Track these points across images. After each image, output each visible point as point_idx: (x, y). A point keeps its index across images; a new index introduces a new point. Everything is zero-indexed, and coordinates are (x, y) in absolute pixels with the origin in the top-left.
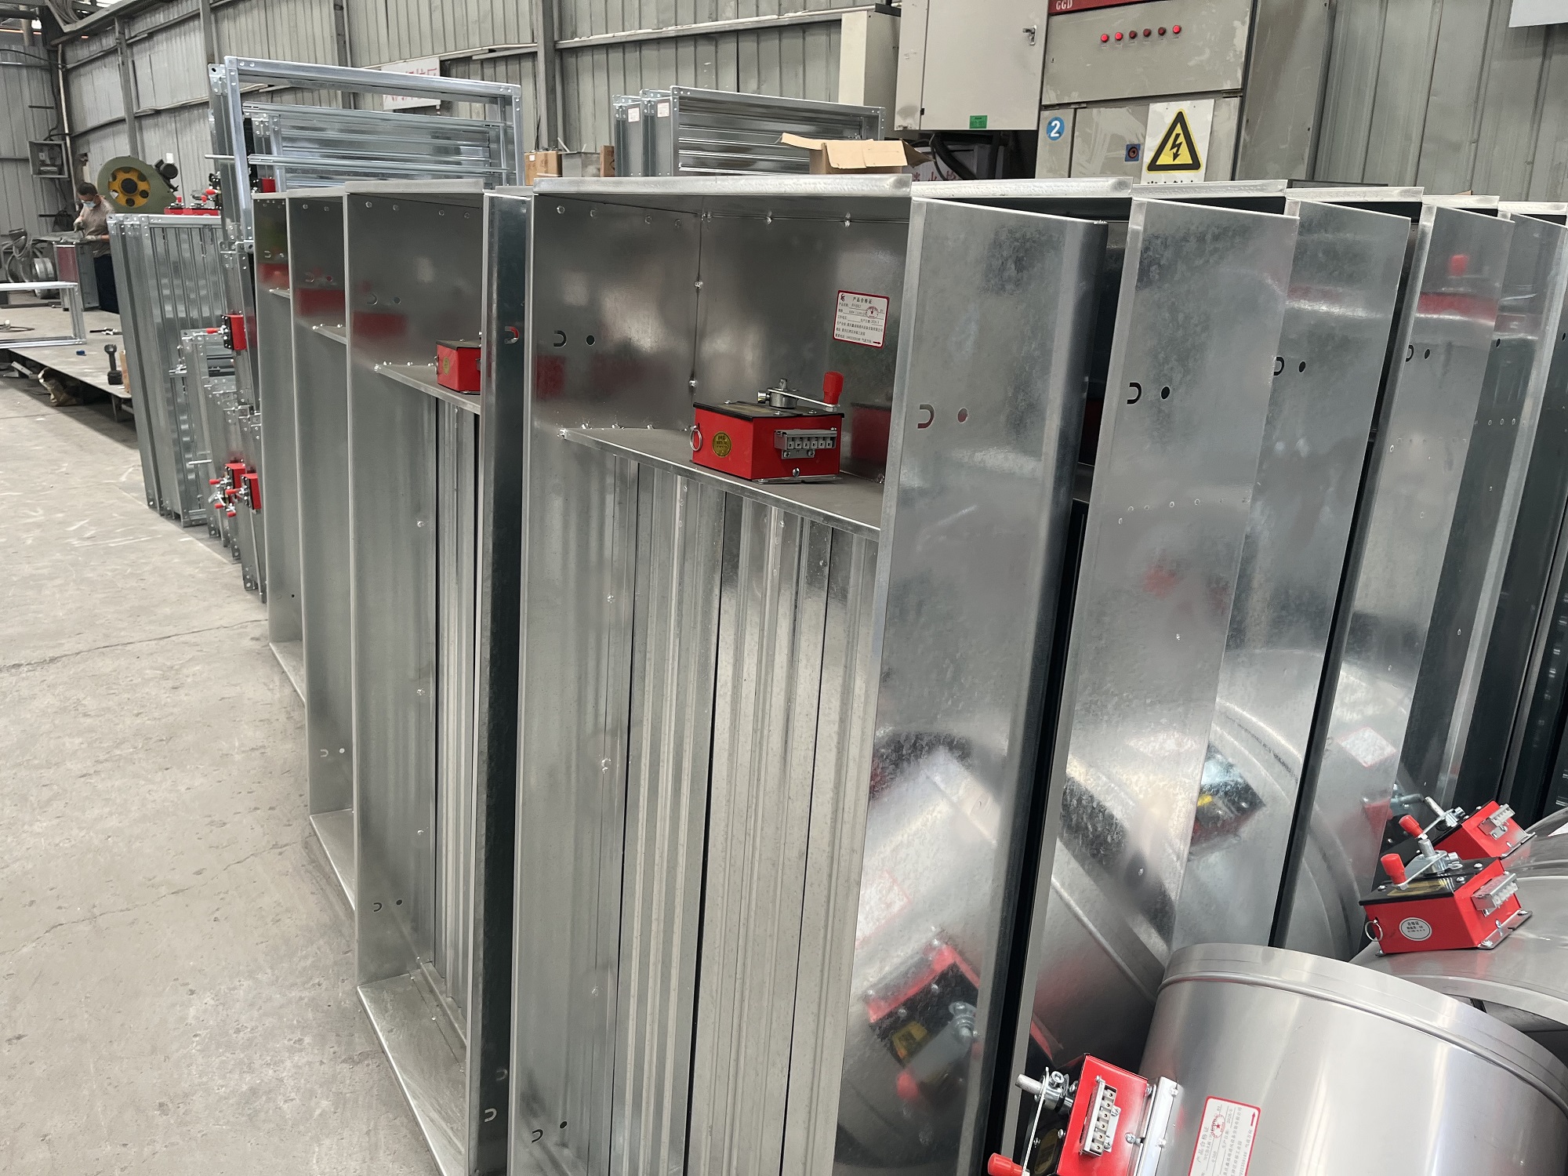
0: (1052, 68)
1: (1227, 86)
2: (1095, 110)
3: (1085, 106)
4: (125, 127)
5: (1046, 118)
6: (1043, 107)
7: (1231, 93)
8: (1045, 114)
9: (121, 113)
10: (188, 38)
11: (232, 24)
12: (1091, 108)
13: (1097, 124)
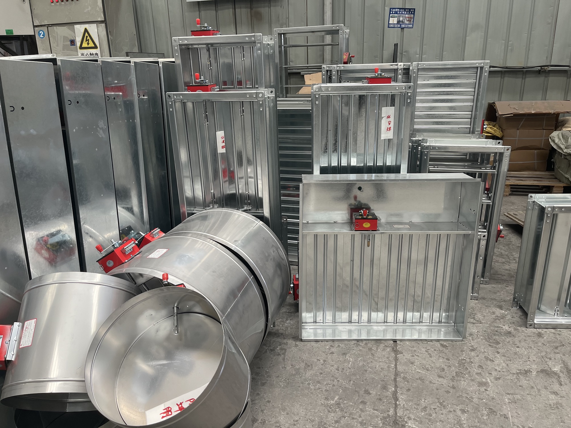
0: (35, 12)
1: (99, 19)
2: (55, 27)
3: (51, 26)
5: (37, 30)
6: (34, 27)
7: (101, 22)
8: (36, 29)
12: (53, 26)
13: (57, 33)
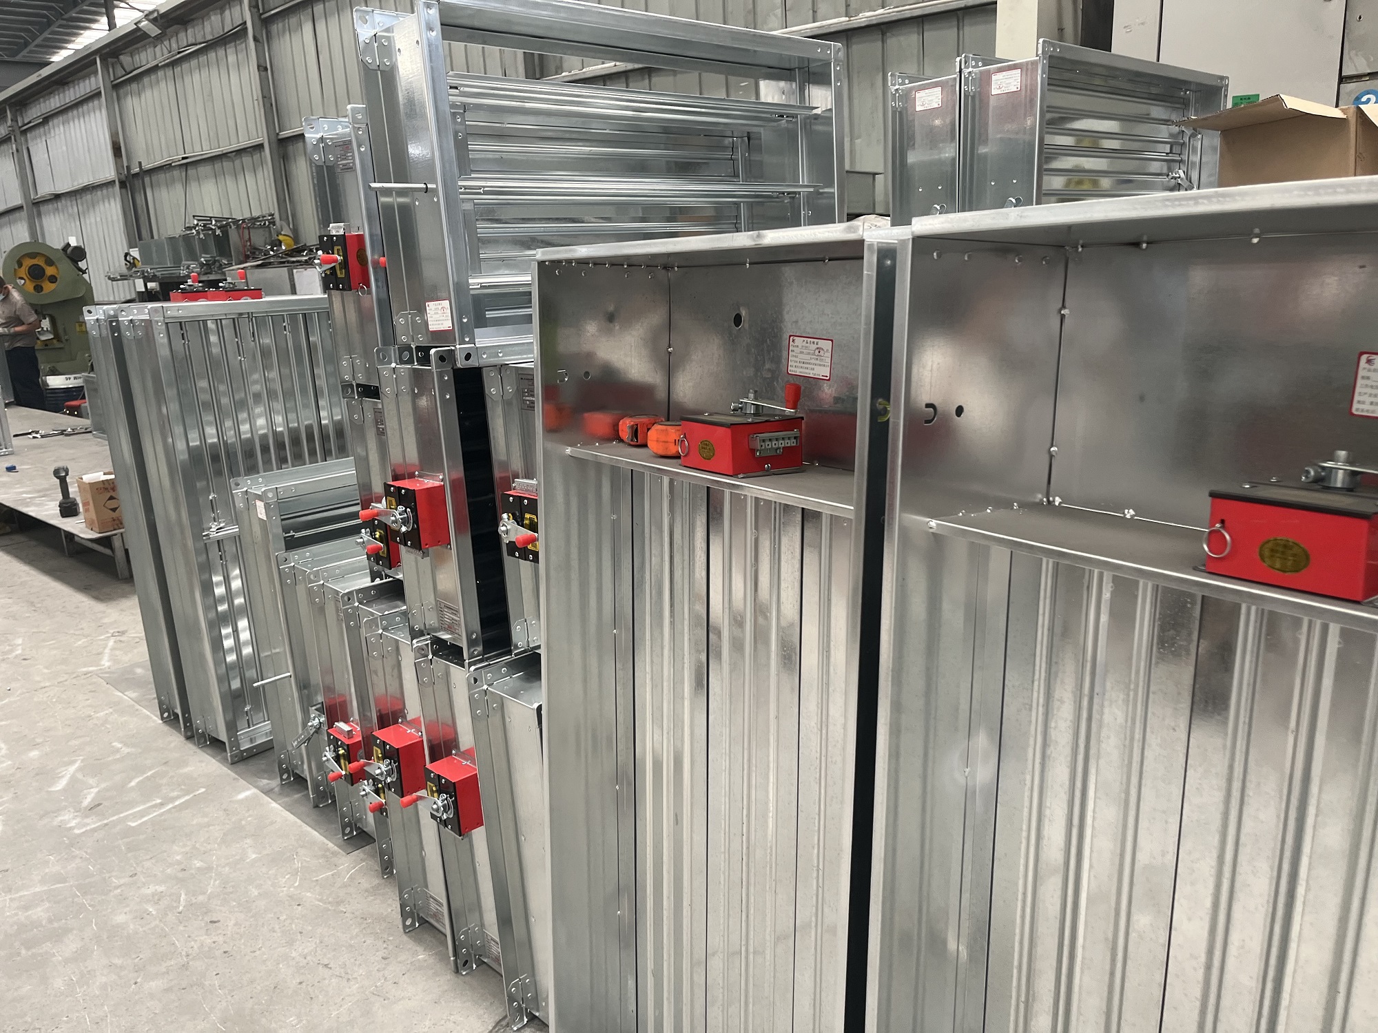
0: (1358, 29)
4: (24, 214)
5: (1349, 94)
6: (1342, 79)
8: (1348, 87)
9: (17, 200)
10: (87, 118)
11: (136, 100)
